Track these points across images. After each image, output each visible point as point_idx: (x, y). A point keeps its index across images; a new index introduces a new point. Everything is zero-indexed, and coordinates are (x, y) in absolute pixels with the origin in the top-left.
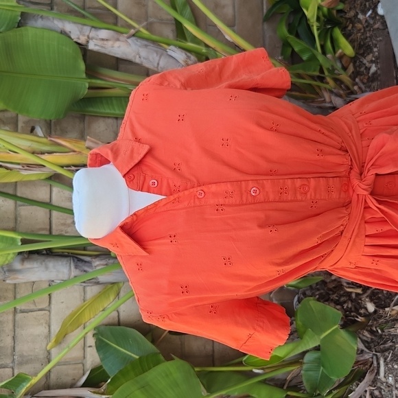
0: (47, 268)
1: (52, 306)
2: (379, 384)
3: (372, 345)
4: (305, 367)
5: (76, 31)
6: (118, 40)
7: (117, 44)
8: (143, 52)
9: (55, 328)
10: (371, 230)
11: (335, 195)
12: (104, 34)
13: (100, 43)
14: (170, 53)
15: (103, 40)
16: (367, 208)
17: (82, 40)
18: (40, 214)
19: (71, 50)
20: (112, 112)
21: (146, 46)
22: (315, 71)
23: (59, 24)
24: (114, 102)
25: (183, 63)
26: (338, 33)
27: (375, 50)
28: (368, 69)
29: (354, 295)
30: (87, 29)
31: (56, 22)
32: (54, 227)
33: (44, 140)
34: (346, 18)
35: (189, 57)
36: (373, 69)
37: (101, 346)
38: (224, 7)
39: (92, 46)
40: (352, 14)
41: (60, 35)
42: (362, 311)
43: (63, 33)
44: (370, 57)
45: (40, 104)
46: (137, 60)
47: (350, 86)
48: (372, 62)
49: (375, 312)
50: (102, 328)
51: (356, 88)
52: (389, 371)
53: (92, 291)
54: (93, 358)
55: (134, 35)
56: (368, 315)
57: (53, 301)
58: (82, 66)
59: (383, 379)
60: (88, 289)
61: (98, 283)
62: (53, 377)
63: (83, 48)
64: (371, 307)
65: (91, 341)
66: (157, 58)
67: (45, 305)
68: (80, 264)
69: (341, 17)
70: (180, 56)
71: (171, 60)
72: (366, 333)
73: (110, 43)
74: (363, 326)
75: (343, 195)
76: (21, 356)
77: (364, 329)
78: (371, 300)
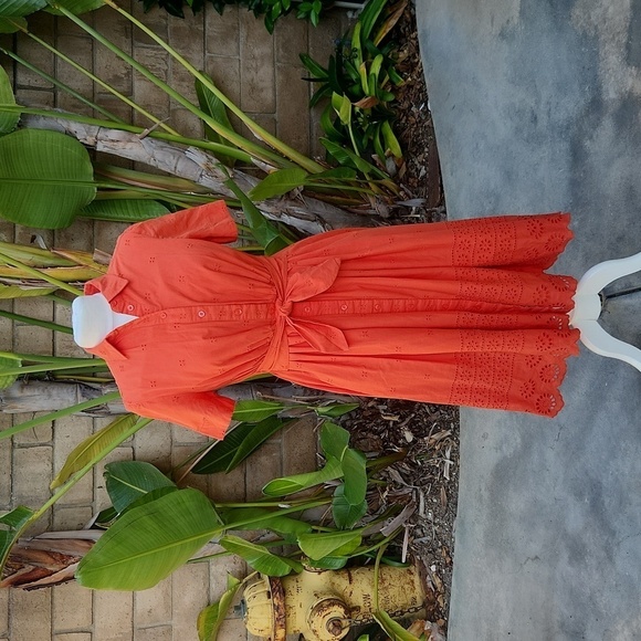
0: (50, 396)
1: (56, 441)
2: (420, 522)
3: (412, 478)
4: (335, 500)
5: (82, 130)
6: (130, 141)
7: (129, 145)
8: (159, 155)
9: (59, 466)
10: (292, 341)
11: (263, 317)
12: (114, 134)
13: (110, 144)
14: (188, 154)
15: (113, 141)
16: (286, 325)
17: (90, 141)
18: (42, 334)
19: (76, 152)
20: (126, 216)
21: (162, 147)
22: (351, 176)
23: (63, 124)
24: (129, 205)
25: (204, 167)
26: (387, 128)
27: (426, 150)
28: (418, 171)
29: (391, 424)
30: (95, 129)
31: (59, 121)
32: (58, 349)
33: (47, 253)
34: (399, 110)
35: (210, 160)
36: (423, 172)
37: (112, 486)
38: (262, 90)
39: (100, 147)
40: (406, 105)
41: (64, 136)
42: (400, 442)
43: (68, 133)
44: (421, 158)
45: (42, 212)
46: (152, 163)
47: (396, 192)
48: (422, 163)
49: (414, 442)
50: (114, 466)
51: (401, 194)
52: (429, 505)
53: (103, 423)
54: (103, 500)
55: (148, 136)
56: (406, 446)
57: (57, 435)
58: (90, 169)
59: (423, 516)
60: (98, 421)
61: (109, 414)
62: (57, 520)
63: (91, 150)
64: (409, 437)
65: (101, 481)
66: (175, 161)
67: (48, 439)
68: (88, 391)
69: (396, 107)
70: (199, 158)
71: (190, 163)
72: (405, 466)
73: (121, 144)
74: (401, 457)
75: (269, 316)
76: (21, 497)
77: (402, 460)
78: (411, 429)
